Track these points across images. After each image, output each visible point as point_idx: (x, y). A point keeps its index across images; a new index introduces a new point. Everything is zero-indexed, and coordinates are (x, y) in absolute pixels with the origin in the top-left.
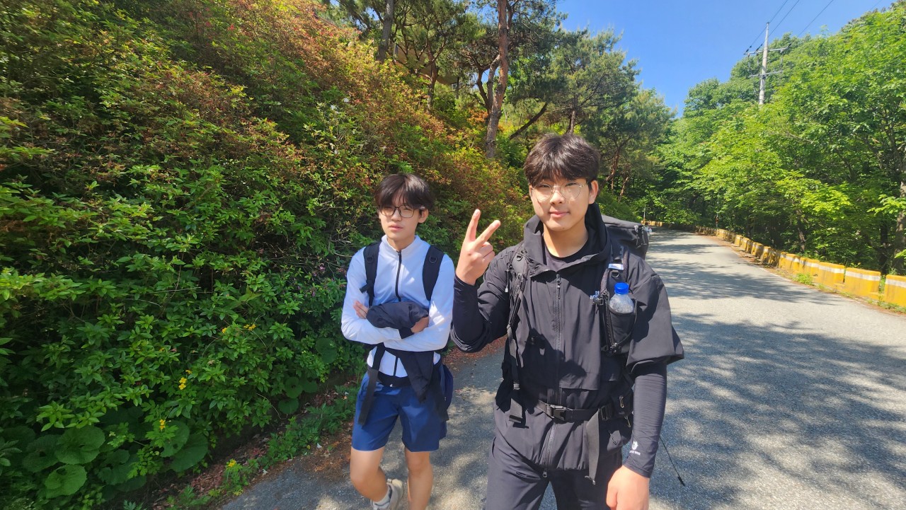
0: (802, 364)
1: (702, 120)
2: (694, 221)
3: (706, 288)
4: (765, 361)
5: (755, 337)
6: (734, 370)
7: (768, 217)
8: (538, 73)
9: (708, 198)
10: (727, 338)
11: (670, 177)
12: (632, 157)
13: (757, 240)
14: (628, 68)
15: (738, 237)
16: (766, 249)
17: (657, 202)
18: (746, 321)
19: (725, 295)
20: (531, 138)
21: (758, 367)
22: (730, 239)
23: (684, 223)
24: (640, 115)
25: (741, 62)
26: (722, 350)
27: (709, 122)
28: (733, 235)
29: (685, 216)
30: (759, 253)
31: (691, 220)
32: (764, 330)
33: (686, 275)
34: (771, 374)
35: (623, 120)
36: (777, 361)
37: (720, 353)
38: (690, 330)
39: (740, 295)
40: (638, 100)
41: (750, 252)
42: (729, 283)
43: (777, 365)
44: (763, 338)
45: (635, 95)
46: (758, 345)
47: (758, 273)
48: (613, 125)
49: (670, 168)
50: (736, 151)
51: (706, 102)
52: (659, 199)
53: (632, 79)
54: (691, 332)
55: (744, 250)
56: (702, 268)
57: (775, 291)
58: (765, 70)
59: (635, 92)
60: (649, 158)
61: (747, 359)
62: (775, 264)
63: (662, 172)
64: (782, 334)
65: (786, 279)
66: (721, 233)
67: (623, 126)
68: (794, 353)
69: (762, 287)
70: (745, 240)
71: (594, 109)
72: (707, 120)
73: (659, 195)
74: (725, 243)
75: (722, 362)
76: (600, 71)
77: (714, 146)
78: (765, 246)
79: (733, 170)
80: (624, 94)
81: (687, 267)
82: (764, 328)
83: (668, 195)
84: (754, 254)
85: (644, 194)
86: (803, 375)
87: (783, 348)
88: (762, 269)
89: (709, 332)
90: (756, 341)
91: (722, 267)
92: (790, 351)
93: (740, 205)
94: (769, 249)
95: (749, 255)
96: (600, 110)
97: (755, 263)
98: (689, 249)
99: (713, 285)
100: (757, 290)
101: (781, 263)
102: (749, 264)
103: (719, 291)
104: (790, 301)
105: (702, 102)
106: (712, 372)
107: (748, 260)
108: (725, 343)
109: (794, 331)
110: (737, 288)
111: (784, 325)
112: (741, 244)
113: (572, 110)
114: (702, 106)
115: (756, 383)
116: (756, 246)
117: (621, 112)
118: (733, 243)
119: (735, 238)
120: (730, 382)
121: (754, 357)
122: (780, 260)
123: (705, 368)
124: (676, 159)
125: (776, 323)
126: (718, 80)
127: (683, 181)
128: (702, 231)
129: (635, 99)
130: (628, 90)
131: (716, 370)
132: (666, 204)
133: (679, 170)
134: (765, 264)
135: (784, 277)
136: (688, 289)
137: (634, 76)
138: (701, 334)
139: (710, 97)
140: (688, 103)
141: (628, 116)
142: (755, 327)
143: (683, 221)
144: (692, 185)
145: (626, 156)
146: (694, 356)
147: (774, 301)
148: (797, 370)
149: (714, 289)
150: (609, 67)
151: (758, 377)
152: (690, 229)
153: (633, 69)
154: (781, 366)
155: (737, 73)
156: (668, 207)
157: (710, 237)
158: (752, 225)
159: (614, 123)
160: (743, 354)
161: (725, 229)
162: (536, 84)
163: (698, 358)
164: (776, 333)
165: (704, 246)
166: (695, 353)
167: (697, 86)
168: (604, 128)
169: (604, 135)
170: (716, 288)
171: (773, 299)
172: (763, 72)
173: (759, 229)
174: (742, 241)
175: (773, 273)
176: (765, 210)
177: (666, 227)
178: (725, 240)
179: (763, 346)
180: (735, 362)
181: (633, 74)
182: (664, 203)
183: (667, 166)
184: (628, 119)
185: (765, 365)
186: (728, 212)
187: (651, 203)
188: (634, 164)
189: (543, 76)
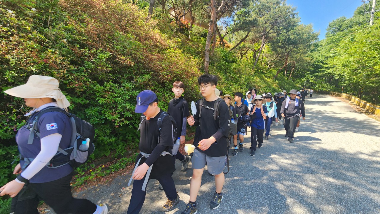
0: (374, 188)
1: (334, 37)
2: (331, 89)
3: (324, 125)
4: (344, 183)
5: (344, 161)
6: (318, 189)
7: (371, 87)
8: (244, 18)
9: (337, 78)
10: (323, 160)
11: (317, 67)
12: (296, 58)
13: (364, 99)
14: (291, 12)
15: (353, 98)
16: (368, 104)
17: (311, 80)
18: (342, 149)
19: (334, 130)
20: (243, 50)
21: (337, 188)
22: (349, 99)
23: (325, 90)
24: (299, 36)
25: (359, 7)
26: (315, 170)
27: (339, 38)
28: (350, 96)
29: (326, 87)
30: (364, 106)
31: (329, 89)
32: (352, 156)
33: (316, 117)
34: (345, 196)
35: (289, 39)
36: (354, 183)
37: (313, 172)
38: (301, 153)
39: (344, 130)
40: (298, 29)
41: (359, 106)
42: (340, 122)
43: (354, 187)
44: (349, 163)
45: (296, 26)
46: (344, 168)
47: (361, 117)
48: (284, 42)
49: (316, 63)
50: (350, 51)
51: (339, 29)
52: (312, 78)
53: (293, 18)
54: (301, 155)
55: (356, 104)
56: (328, 113)
57: (369, 128)
58: (374, 9)
59: (295, 24)
60: (305, 58)
61: (331, 180)
62: (373, 112)
63: (313, 65)
64: (365, 160)
65: (378, 122)
66: (344, 95)
67: (289, 42)
68: (369, 177)
69: (361, 126)
70: (357, 99)
71: (275, 35)
72: (337, 37)
73: (312, 77)
74: (346, 100)
75: (311, 180)
76: (276, 14)
77: (339, 50)
78: (368, 102)
79: (348, 62)
80: (289, 26)
81: (319, 113)
82: (353, 155)
83: (317, 76)
84: (361, 106)
85: (304, 77)
86: (372, 199)
87: (362, 172)
88: (364, 115)
89: (312, 155)
90: (343, 164)
91: (340, 113)
92: (367, 175)
93: (354, 81)
94: (370, 104)
95: (358, 107)
96: (278, 35)
97: (361, 112)
98: (324, 103)
99: (330, 124)
100: (357, 128)
101: (376, 112)
102: (356, 112)
103: (332, 127)
104: (377, 136)
105: (336, 29)
106: (300, 189)
107: (357, 110)
108: (320, 164)
109: (374, 159)
110: (344, 126)
111: (368, 154)
112: (354, 101)
113: (263, 35)
114: (336, 31)
115: (329, 203)
116: (363, 102)
117: (288, 35)
118: (351, 100)
119: (351, 98)
120: (309, 200)
121: (337, 178)
122: (376, 111)
123: (296, 185)
124: (320, 59)
125: (362, 151)
126: (345, 17)
127: (323, 69)
128: (334, 94)
129: (296, 28)
130: (292, 24)
131: (304, 188)
132: (316, 81)
133: (322, 64)
134: (367, 112)
135: (377, 120)
136: (314, 126)
137: (295, 16)
138: (307, 156)
139: (341, 27)
140: (328, 30)
141: (292, 37)
142: (347, 153)
143: (324, 89)
144: (329, 71)
145: (292, 57)
146: (294, 173)
147: (366, 135)
148: (368, 194)
149: (329, 126)
150: (281, 12)
151: (333, 198)
152: (327, 93)
153: (294, 12)
154: (356, 188)
155: (357, 13)
156: (317, 82)
157: (338, 97)
158: (362, 91)
159: (285, 40)
160: (329, 175)
161: (347, 93)
162: (243, 23)
163: (295, 176)
164: (360, 159)
165: (333, 102)
166: (295, 171)
167: (334, 21)
168: (280, 44)
169: (280, 47)
170: (331, 125)
171: (366, 134)
172: (373, 10)
173: (366, 93)
174: (355, 99)
175: (371, 117)
176: (369, 83)
177: (315, 92)
178: (346, 99)
179: (347, 169)
180: (321, 181)
181: (294, 15)
182: (315, 81)
183: (315, 62)
184: (292, 38)
185: (343, 186)
186: (349, 85)
187: (308, 81)
188: (297, 61)
189: (247, 19)
